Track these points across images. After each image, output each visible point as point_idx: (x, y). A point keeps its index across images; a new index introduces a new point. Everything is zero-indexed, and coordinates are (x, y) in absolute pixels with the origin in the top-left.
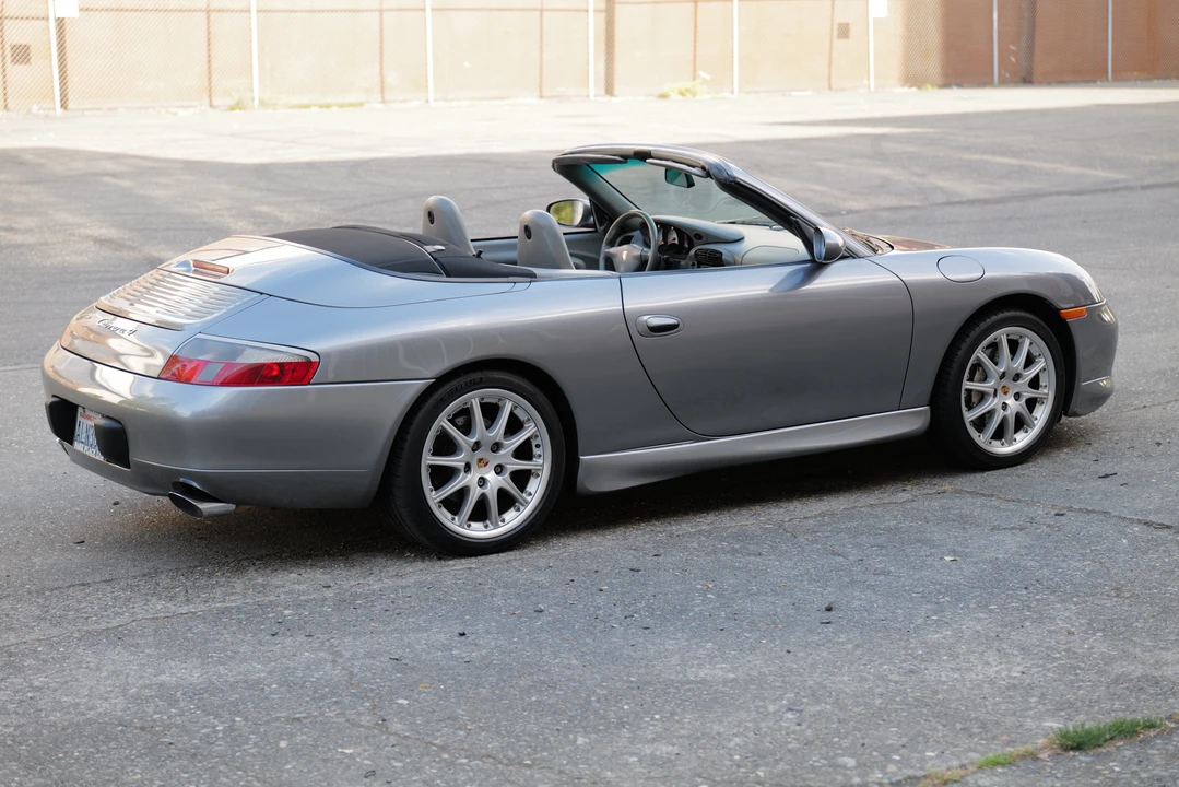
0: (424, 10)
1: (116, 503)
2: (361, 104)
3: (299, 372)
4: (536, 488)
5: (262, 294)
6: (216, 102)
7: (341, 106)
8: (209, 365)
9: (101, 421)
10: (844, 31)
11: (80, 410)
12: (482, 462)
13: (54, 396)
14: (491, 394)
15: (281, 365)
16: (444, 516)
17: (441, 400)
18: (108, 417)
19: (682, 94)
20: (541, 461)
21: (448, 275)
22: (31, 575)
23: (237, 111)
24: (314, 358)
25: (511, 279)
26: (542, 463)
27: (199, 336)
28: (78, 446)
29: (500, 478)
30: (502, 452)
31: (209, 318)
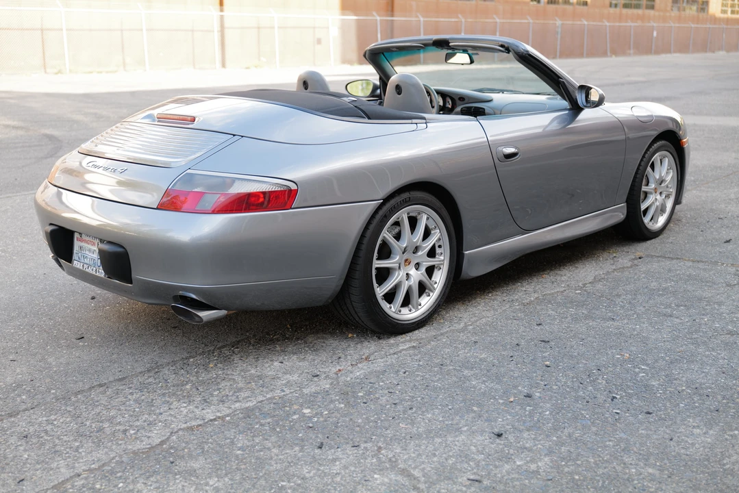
0: (142, 30)
1: (93, 298)
2: (116, 72)
3: (281, 199)
4: (440, 278)
5: (234, 135)
6: (48, 70)
7: (107, 72)
8: (206, 195)
9: (106, 247)
10: (319, 41)
11: (76, 235)
12: (407, 262)
13: (51, 224)
14: (413, 209)
15: (264, 193)
16: (385, 305)
17: (385, 216)
18: (110, 243)
19: (256, 67)
20: (442, 258)
21: (369, 118)
22: (52, 378)
23: (60, 74)
24: (293, 187)
25: (414, 121)
26: (443, 259)
27: (189, 171)
28: (76, 264)
29: (419, 272)
30: (420, 253)
31: (193, 157)
